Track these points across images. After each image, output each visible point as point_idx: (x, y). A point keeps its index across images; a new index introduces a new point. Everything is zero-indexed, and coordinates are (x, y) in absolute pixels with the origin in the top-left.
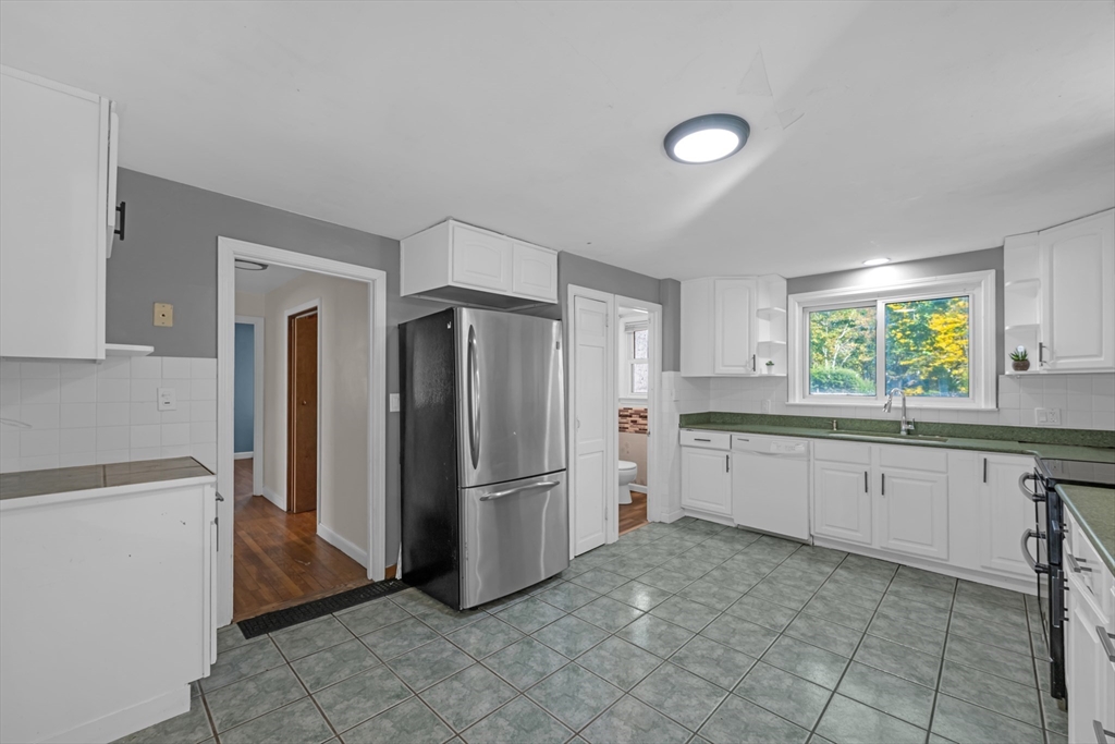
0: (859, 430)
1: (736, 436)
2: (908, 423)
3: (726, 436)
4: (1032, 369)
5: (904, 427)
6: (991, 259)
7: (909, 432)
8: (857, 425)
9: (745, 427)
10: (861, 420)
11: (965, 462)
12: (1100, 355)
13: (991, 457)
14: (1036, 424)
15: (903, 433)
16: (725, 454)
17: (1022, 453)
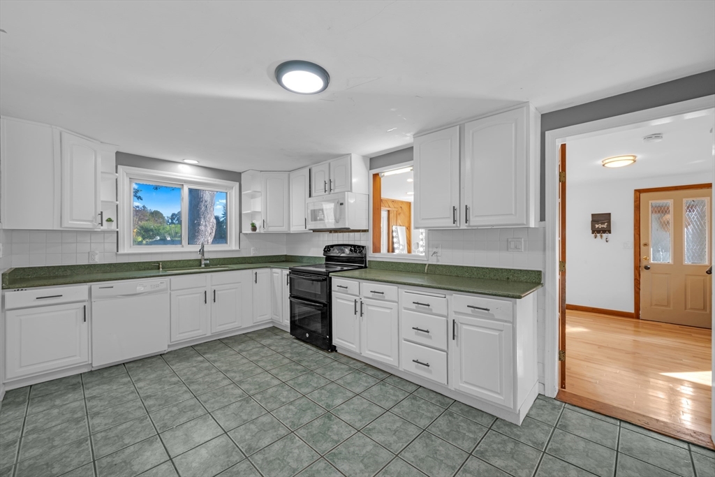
0: (176, 268)
1: (95, 286)
2: (205, 260)
3: (85, 287)
4: (257, 231)
5: (203, 262)
6: (235, 176)
7: (206, 265)
8: (175, 264)
9: (78, 278)
10: (177, 261)
11: (247, 275)
12: (283, 226)
13: (258, 271)
14: (252, 255)
15: (203, 266)
16: (82, 305)
17: (267, 267)
